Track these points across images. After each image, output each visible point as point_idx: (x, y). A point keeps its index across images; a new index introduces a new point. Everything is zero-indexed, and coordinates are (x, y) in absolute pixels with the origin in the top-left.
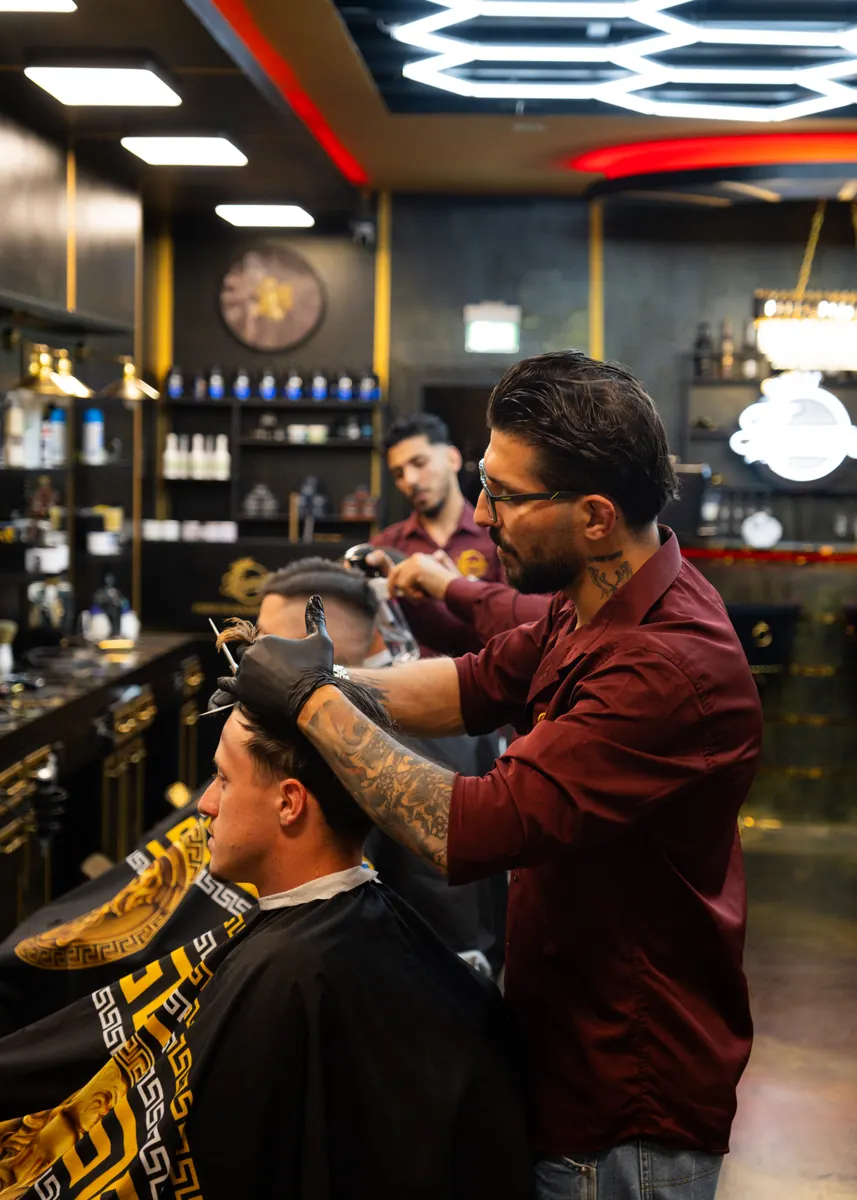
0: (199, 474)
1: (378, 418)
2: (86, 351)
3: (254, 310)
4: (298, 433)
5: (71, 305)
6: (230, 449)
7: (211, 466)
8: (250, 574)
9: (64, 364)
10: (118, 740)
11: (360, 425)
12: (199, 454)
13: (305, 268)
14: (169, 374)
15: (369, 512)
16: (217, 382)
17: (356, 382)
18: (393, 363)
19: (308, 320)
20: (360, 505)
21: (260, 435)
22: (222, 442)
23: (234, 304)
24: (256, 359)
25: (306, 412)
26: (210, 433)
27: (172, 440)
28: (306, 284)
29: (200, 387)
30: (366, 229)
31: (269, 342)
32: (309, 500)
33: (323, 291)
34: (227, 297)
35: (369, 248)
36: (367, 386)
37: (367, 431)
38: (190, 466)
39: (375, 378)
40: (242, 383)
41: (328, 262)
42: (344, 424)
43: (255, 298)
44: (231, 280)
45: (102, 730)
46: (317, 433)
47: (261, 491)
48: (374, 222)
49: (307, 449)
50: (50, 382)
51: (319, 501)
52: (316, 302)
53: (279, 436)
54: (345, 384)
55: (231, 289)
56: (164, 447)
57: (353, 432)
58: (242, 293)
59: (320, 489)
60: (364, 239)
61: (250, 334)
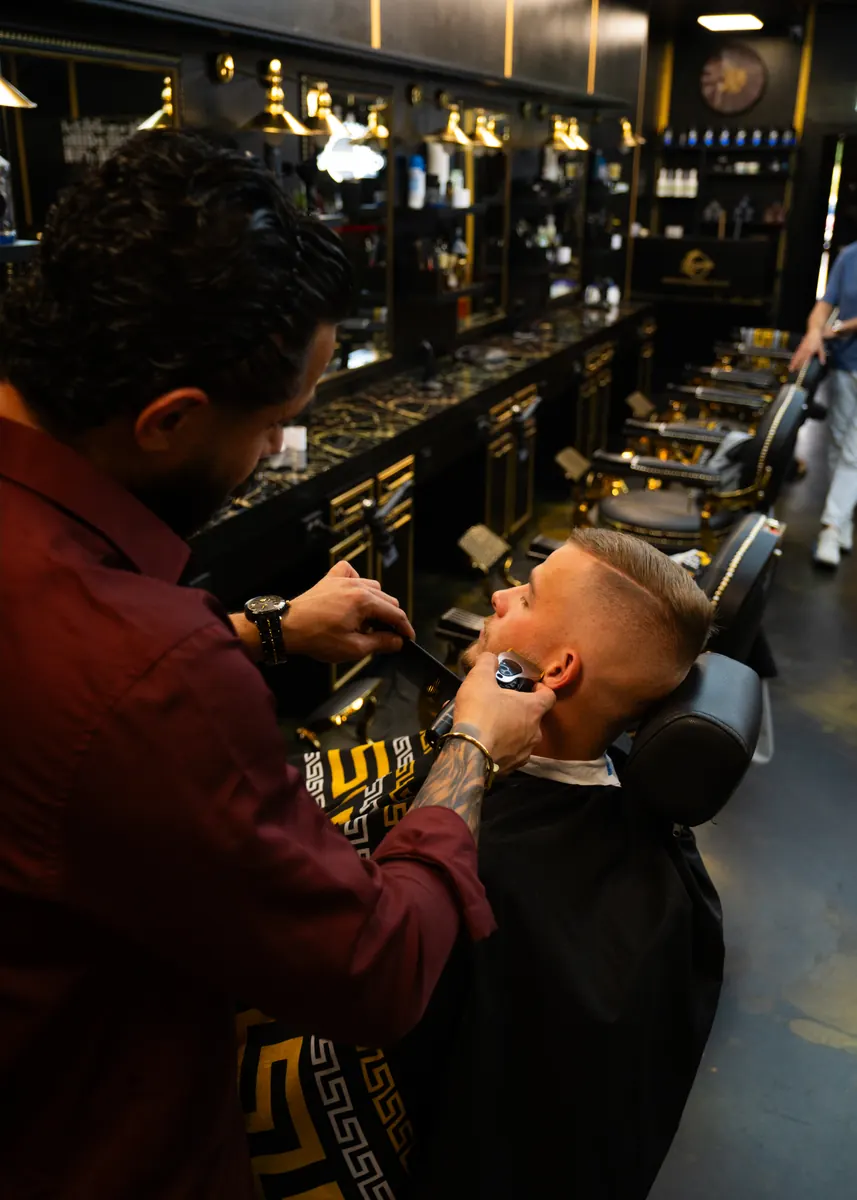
0: (678, 193)
1: (793, 158)
2: (599, 119)
3: (721, 87)
4: (741, 167)
5: (591, 89)
6: (699, 178)
7: (685, 188)
8: (698, 260)
9: (574, 128)
10: (587, 374)
11: (780, 162)
12: (679, 182)
13: (755, 57)
14: (666, 130)
15: (780, 219)
16: (693, 136)
17: (781, 134)
18: (807, 121)
19: (755, 93)
20: (776, 214)
21: (717, 169)
22: (693, 174)
23: (708, 84)
24: (718, 119)
25: (746, 154)
26: (686, 168)
27: (663, 174)
28: (756, 69)
29: (683, 138)
30: (797, 30)
31: (728, 108)
32: (744, 211)
33: (765, 73)
34: (705, 79)
35: (798, 43)
36: (787, 136)
37: (785, 165)
38: (673, 188)
39: (793, 130)
40: (709, 136)
41: (771, 54)
42: (771, 161)
43: (722, 80)
44: (710, 68)
45: (577, 369)
46: (752, 167)
47: (715, 205)
48: (803, 24)
49: (746, 177)
50: (561, 142)
51: (750, 212)
52: (760, 81)
53: (728, 169)
54: (774, 135)
55: (709, 74)
56: (658, 177)
57: (776, 167)
58: (713, 77)
59: (752, 204)
60: (795, 36)
61: (717, 103)
